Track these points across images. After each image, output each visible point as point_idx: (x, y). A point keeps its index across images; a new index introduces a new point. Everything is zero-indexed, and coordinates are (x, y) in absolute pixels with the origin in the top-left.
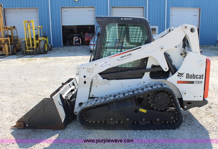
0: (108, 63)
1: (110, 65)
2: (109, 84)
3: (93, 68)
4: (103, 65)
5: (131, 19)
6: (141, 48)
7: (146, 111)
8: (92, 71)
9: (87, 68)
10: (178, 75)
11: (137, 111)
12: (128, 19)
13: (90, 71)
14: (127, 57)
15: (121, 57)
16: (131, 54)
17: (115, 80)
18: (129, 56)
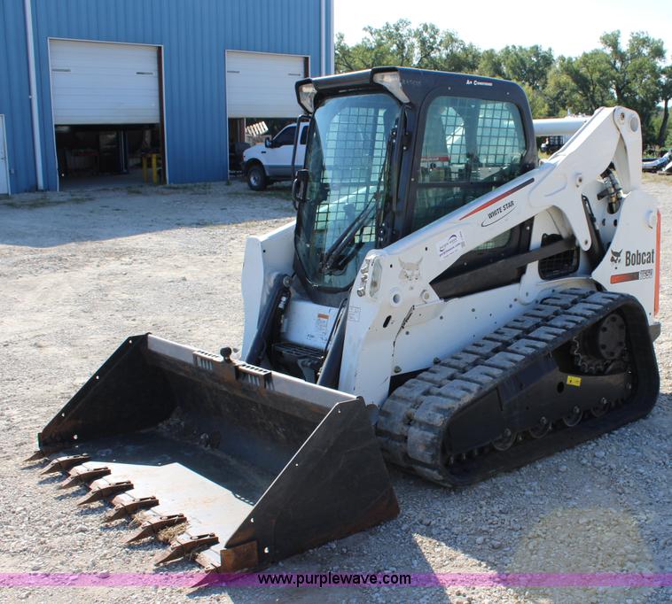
0: (459, 240)
1: (463, 244)
2: (441, 318)
3: (419, 260)
4: (447, 248)
5: (490, 84)
6: (532, 180)
7: (579, 379)
8: (416, 272)
9: (402, 264)
10: (612, 260)
11: (561, 386)
12: (481, 83)
13: (409, 273)
14: (504, 213)
15: (490, 216)
16: (511, 204)
17: (457, 299)
18: (508, 210)
